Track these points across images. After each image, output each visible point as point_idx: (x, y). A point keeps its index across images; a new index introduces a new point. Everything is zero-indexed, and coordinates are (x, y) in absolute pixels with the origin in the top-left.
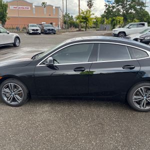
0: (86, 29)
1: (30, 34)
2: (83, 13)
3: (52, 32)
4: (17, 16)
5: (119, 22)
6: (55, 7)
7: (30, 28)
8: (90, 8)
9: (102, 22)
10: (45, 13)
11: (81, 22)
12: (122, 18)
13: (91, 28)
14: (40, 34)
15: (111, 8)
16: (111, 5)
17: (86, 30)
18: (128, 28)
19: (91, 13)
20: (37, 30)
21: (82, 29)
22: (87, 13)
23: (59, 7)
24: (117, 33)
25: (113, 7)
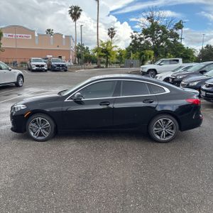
0: (107, 65)
1: (33, 71)
2: (103, 45)
3: (63, 68)
4: (15, 47)
5: (150, 57)
6: (66, 36)
7: (32, 63)
8: (111, 38)
9: (128, 56)
10: (52, 43)
11: (100, 56)
12: (153, 52)
13: (113, 63)
14: (46, 71)
15: (139, 41)
16: (138, 37)
17: (107, 67)
18: (159, 64)
19: (113, 45)
20: (43, 66)
21: (102, 65)
22: (107, 45)
23: (71, 36)
24: (146, 70)
25: (141, 39)
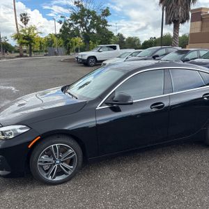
0: (30, 53)
2: (24, 31)
8: (25, 24)
11: (22, 44)
17: (30, 56)
18: (99, 51)
19: (35, 32)
21: (25, 54)
22: (30, 31)
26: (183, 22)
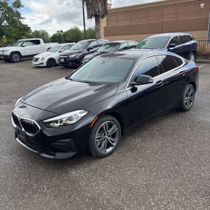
26: (103, 16)
